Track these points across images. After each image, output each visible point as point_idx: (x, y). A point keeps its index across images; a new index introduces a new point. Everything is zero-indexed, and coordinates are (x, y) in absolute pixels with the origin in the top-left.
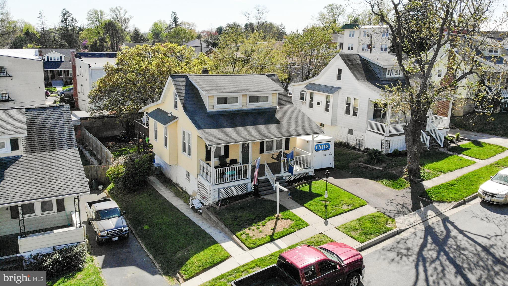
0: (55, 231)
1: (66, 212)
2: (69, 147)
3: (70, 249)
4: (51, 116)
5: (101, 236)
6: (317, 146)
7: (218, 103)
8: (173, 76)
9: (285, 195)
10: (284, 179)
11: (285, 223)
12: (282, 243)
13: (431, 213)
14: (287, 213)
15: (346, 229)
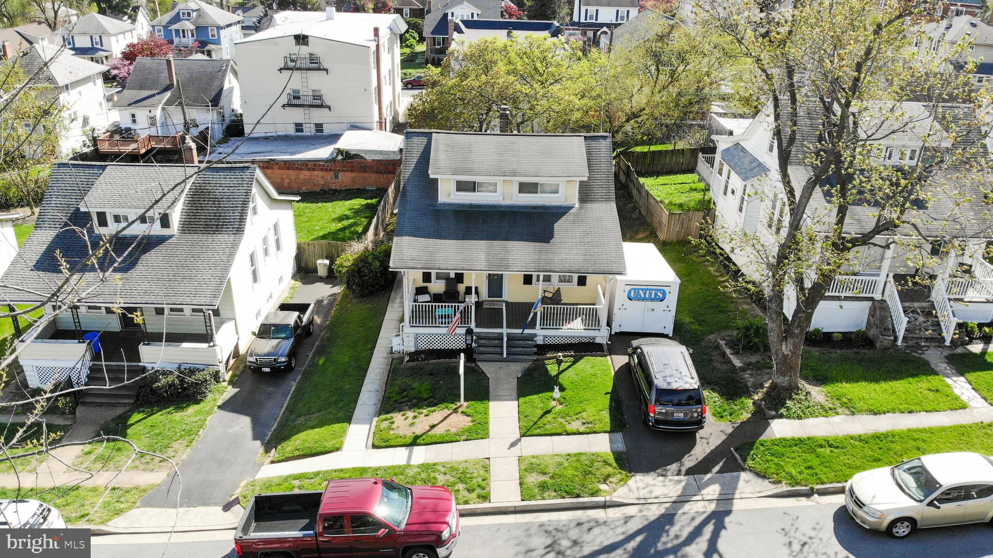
0: (185, 345)
1: (221, 318)
2: (234, 232)
3: (192, 372)
4: (228, 181)
5: (249, 362)
6: (633, 291)
7: (458, 190)
8: (410, 133)
9: (517, 369)
10: (539, 341)
11: (459, 422)
12: (421, 455)
13: (713, 491)
14: (478, 406)
15: (528, 467)
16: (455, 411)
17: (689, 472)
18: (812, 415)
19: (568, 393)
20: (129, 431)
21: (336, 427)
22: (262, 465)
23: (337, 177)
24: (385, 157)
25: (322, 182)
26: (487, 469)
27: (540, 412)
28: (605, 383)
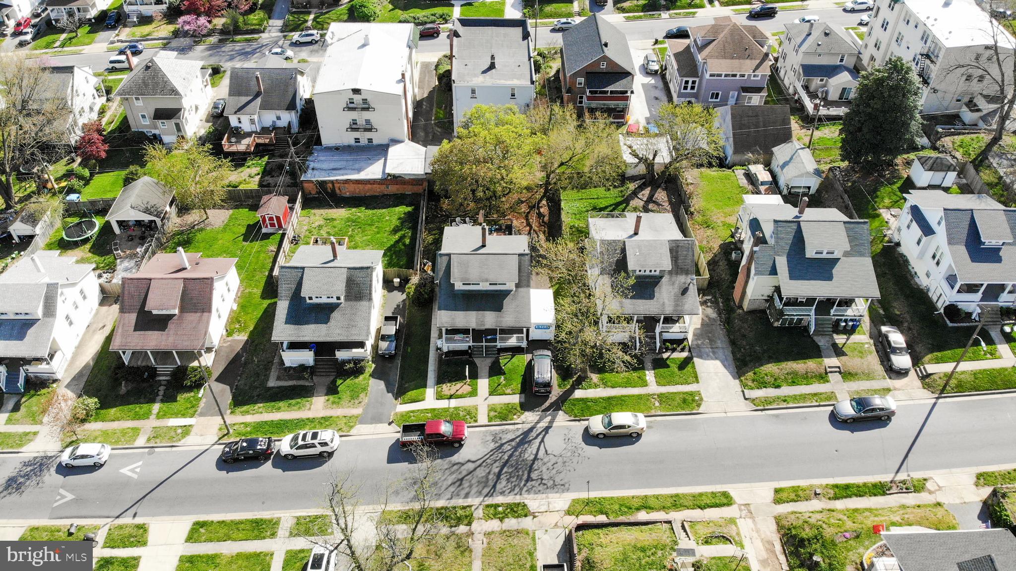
2: (368, 300)
3: (358, 361)
4: (361, 275)
5: (379, 353)
9: (489, 361)
10: (499, 347)
11: (467, 388)
12: (454, 403)
13: (549, 418)
14: (474, 381)
15: (492, 409)
16: (465, 384)
17: (543, 411)
18: (590, 388)
19: (507, 376)
20: (339, 389)
21: (422, 389)
22: (396, 405)
23: (388, 188)
24: (417, 177)
25: (378, 190)
26: (476, 409)
27: (496, 385)
28: (522, 370)
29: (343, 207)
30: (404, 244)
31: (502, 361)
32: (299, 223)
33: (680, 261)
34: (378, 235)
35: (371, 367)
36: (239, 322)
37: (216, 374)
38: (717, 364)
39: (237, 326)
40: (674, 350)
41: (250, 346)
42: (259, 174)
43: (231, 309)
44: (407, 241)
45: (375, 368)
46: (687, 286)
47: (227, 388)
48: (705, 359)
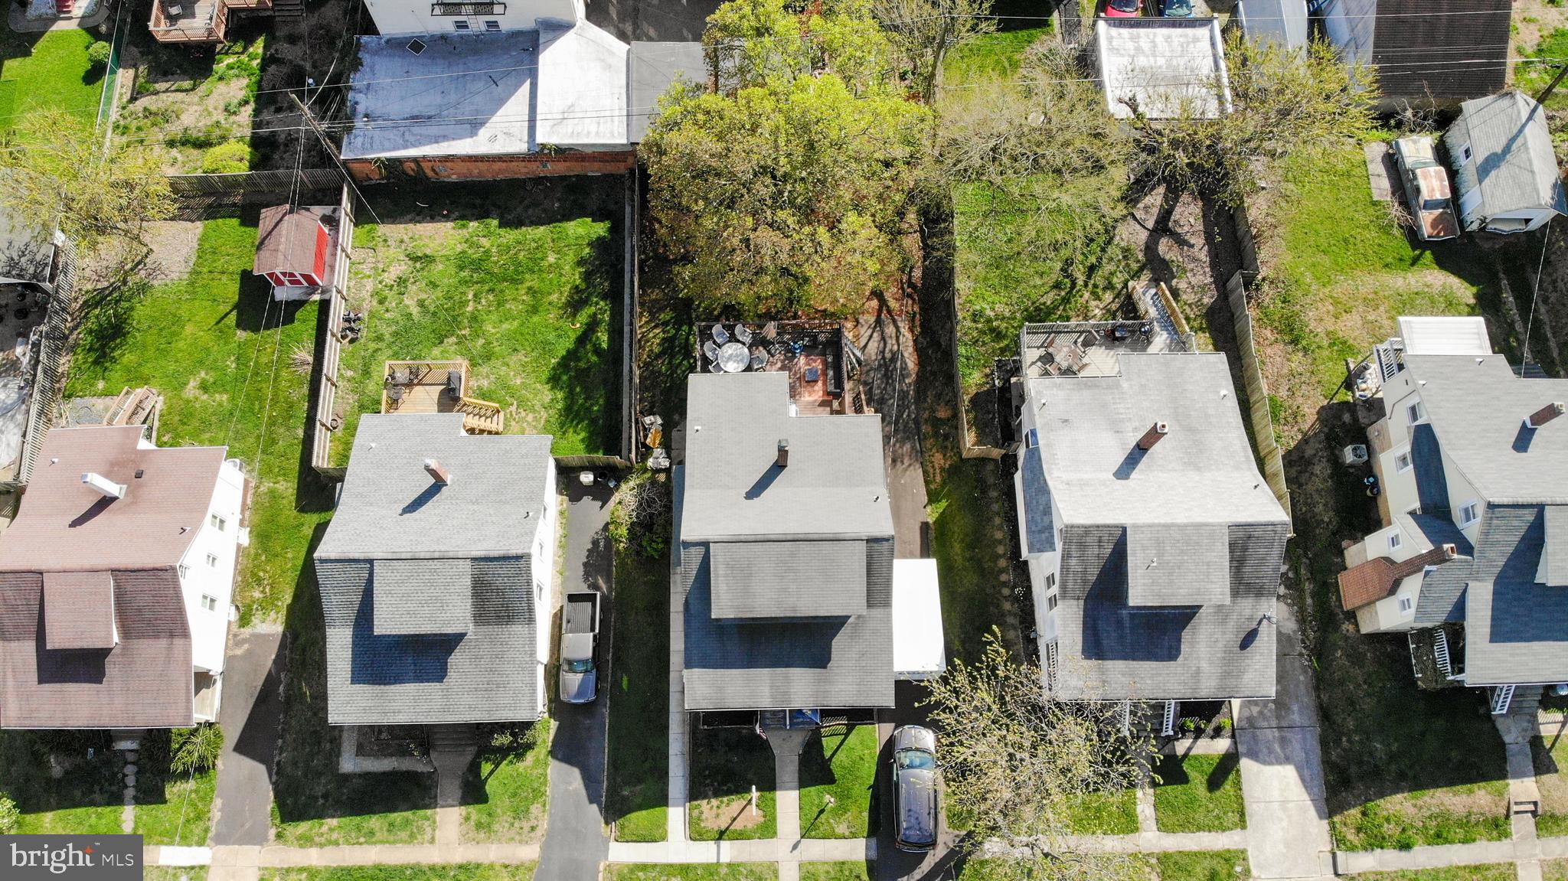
2: (527, 623)
4: (505, 571)
9: (798, 744)
11: (753, 815)
12: (728, 851)
14: (768, 796)
15: (808, 873)
16: (749, 802)
19: (840, 785)
20: (487, 788)
21: (659, 810)
22: (610, 841)
25: (526, 170)
26: (775, 872)
27: (815, 809)
28: (868, 771)
29: (446, 218)
30: (597, 351)
31: (829, 744)
32: (354, 273)
33: (1246, 570)
34: (536, 319)
35: (547, 731)
36: (259, 581)
37: (232, 733)
38: (1289, 772)
39: (257, 594)
40: (1199, 733)
41: (292, 652)
42: (247, 102)
43: (239, 546)
44: (603, 338)
45: (559, 729)
46: (1254, 625)
47: (262, 769)
48: (1265, 763)
